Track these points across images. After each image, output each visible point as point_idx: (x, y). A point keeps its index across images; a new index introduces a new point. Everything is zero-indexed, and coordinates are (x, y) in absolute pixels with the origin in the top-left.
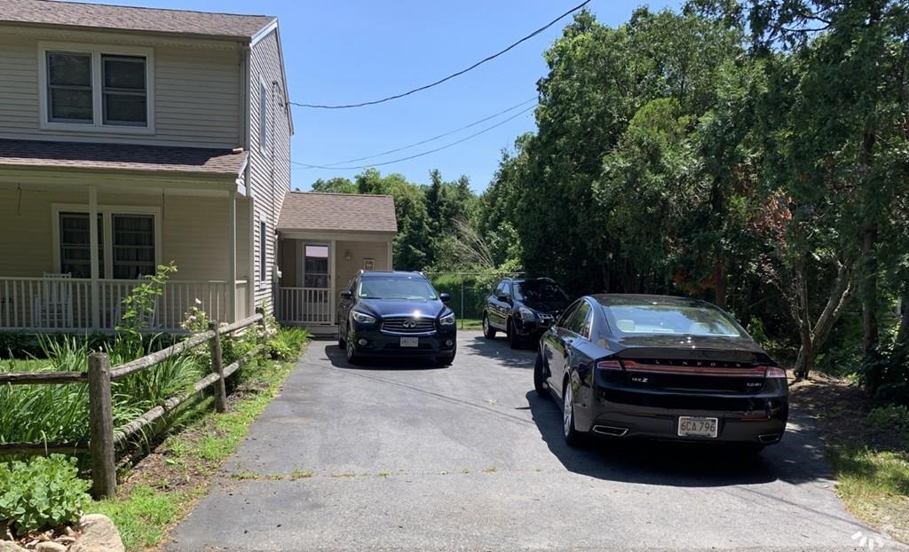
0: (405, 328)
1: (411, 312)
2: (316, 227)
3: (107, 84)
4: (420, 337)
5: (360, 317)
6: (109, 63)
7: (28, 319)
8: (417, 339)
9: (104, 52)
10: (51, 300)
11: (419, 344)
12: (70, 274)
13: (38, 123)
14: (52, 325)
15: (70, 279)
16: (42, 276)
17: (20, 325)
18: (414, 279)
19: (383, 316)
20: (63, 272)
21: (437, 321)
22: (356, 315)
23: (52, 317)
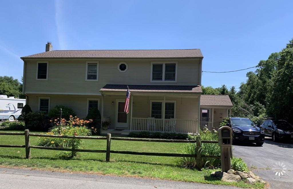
0: (250, 134)
1: (248, 130)
2: (209, 105)
3: (166, 71)
4: (255, 137)
5: (236, 131)
6: (167, 66)
7: (146, 128)
8: (254, 138)
9: (166, 63)
10: (152, 124)
11: (255, 139)
12: (154, 117)
13: (150, 81)
14: (152, 130)
15: (154, 119)
16: (148, 118)
17: (144, 130)
18: (242, 120)
19: (244, 131)
20: (152, 117)
21: (260, 133)
22: (234, 130)
23: (152, 128)
